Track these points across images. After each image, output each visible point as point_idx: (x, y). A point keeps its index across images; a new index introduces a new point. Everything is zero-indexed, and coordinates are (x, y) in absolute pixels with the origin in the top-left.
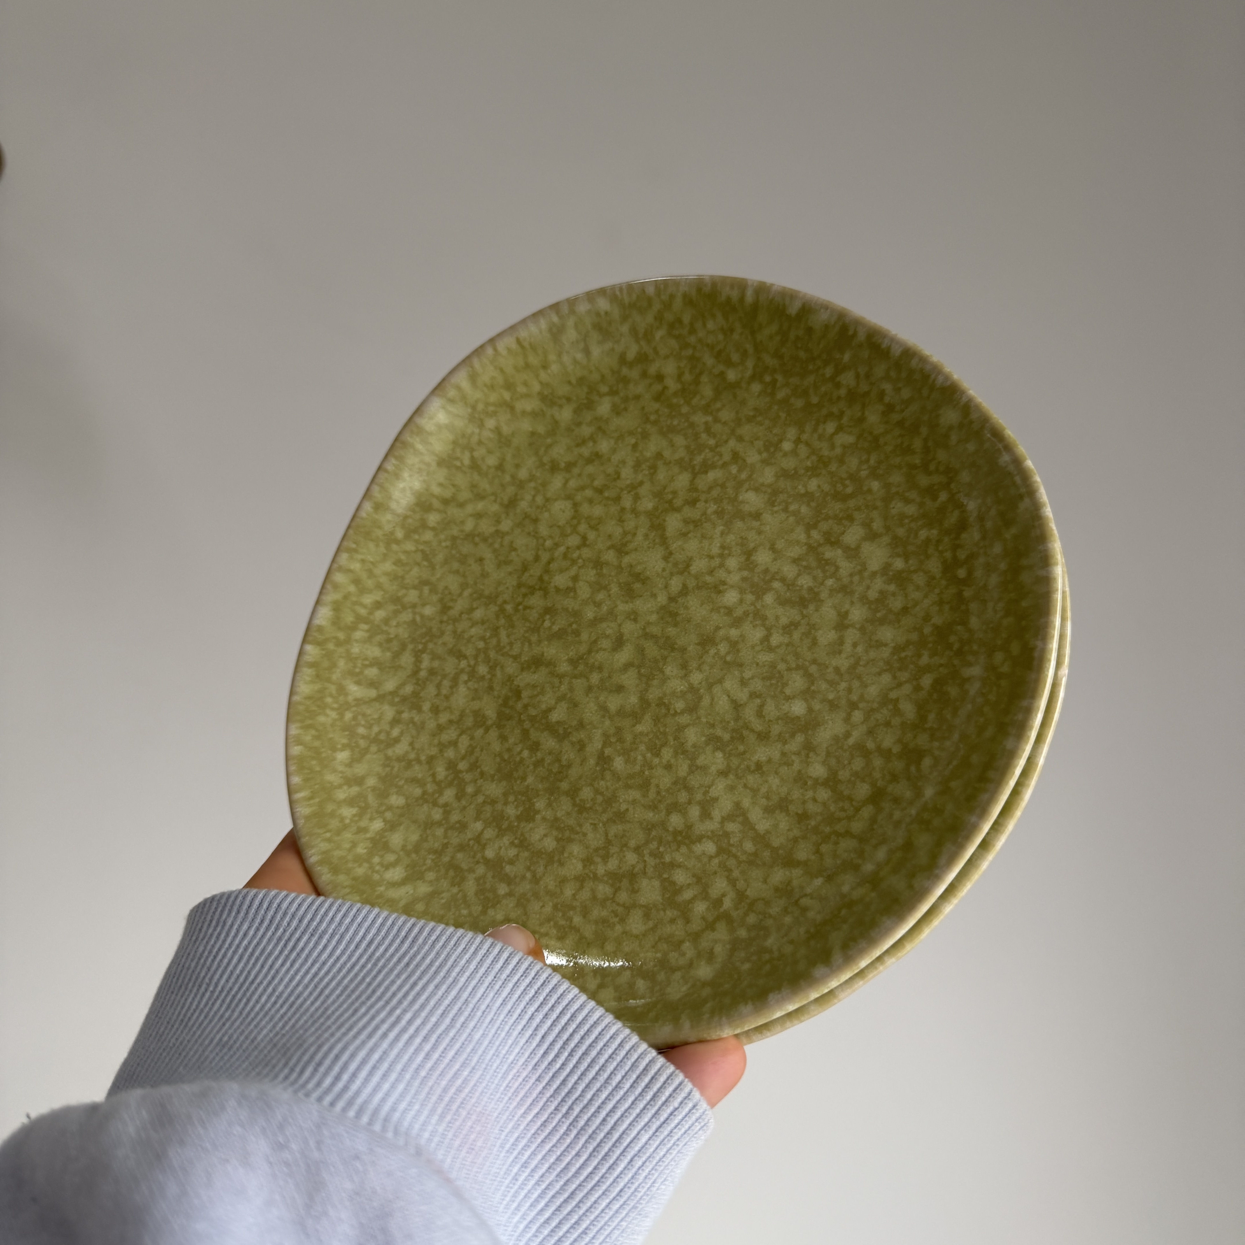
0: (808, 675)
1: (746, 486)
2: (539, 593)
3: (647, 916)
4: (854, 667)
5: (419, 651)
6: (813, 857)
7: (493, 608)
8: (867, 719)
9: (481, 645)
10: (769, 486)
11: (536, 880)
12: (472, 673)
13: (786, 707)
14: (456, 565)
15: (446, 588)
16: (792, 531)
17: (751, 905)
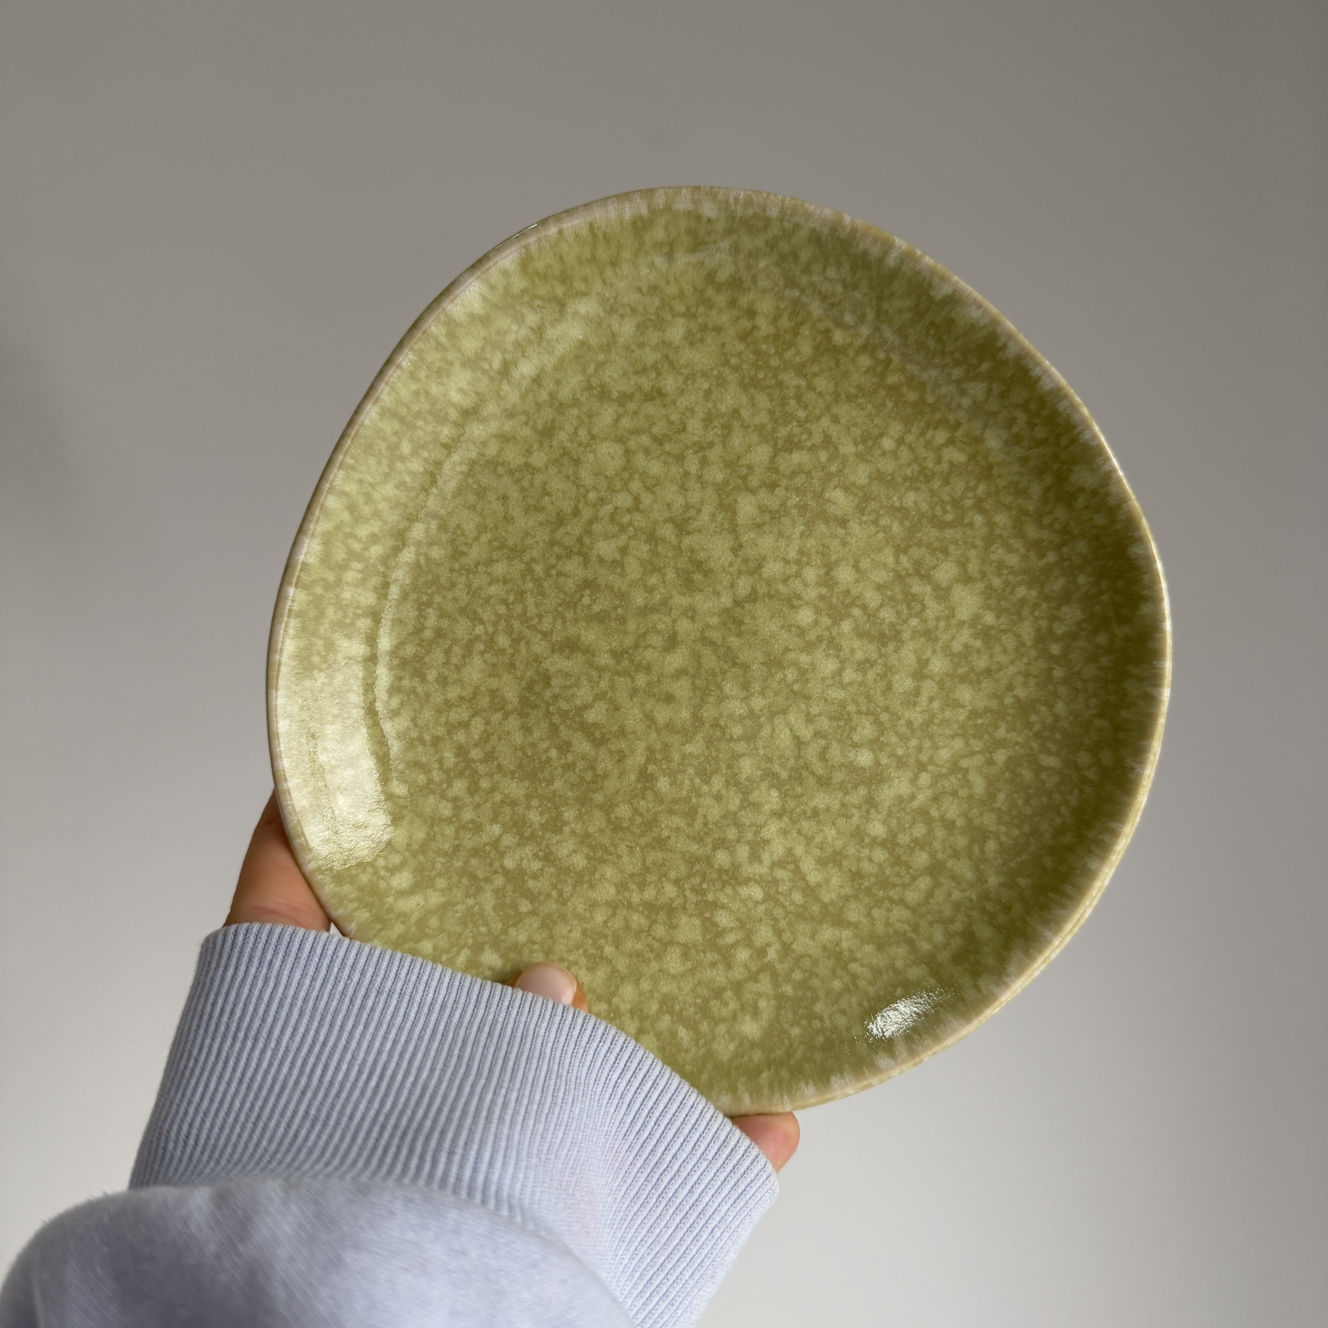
0: (877, 722)
1: (835, 482)
2: (577, 559)
3: (685, 956)
4: (927, 724)
5: (423, 603)
6: (865, 921)
7: (519, 566)
8: (934, 783)
9: (502, 610)
10: (861, 488)
11: (562, 900)
12: (490, 643)
13: (851, 755)
14: (472, 498)
15: (459, 526)
16: (880, 550)
17: (798, 960)
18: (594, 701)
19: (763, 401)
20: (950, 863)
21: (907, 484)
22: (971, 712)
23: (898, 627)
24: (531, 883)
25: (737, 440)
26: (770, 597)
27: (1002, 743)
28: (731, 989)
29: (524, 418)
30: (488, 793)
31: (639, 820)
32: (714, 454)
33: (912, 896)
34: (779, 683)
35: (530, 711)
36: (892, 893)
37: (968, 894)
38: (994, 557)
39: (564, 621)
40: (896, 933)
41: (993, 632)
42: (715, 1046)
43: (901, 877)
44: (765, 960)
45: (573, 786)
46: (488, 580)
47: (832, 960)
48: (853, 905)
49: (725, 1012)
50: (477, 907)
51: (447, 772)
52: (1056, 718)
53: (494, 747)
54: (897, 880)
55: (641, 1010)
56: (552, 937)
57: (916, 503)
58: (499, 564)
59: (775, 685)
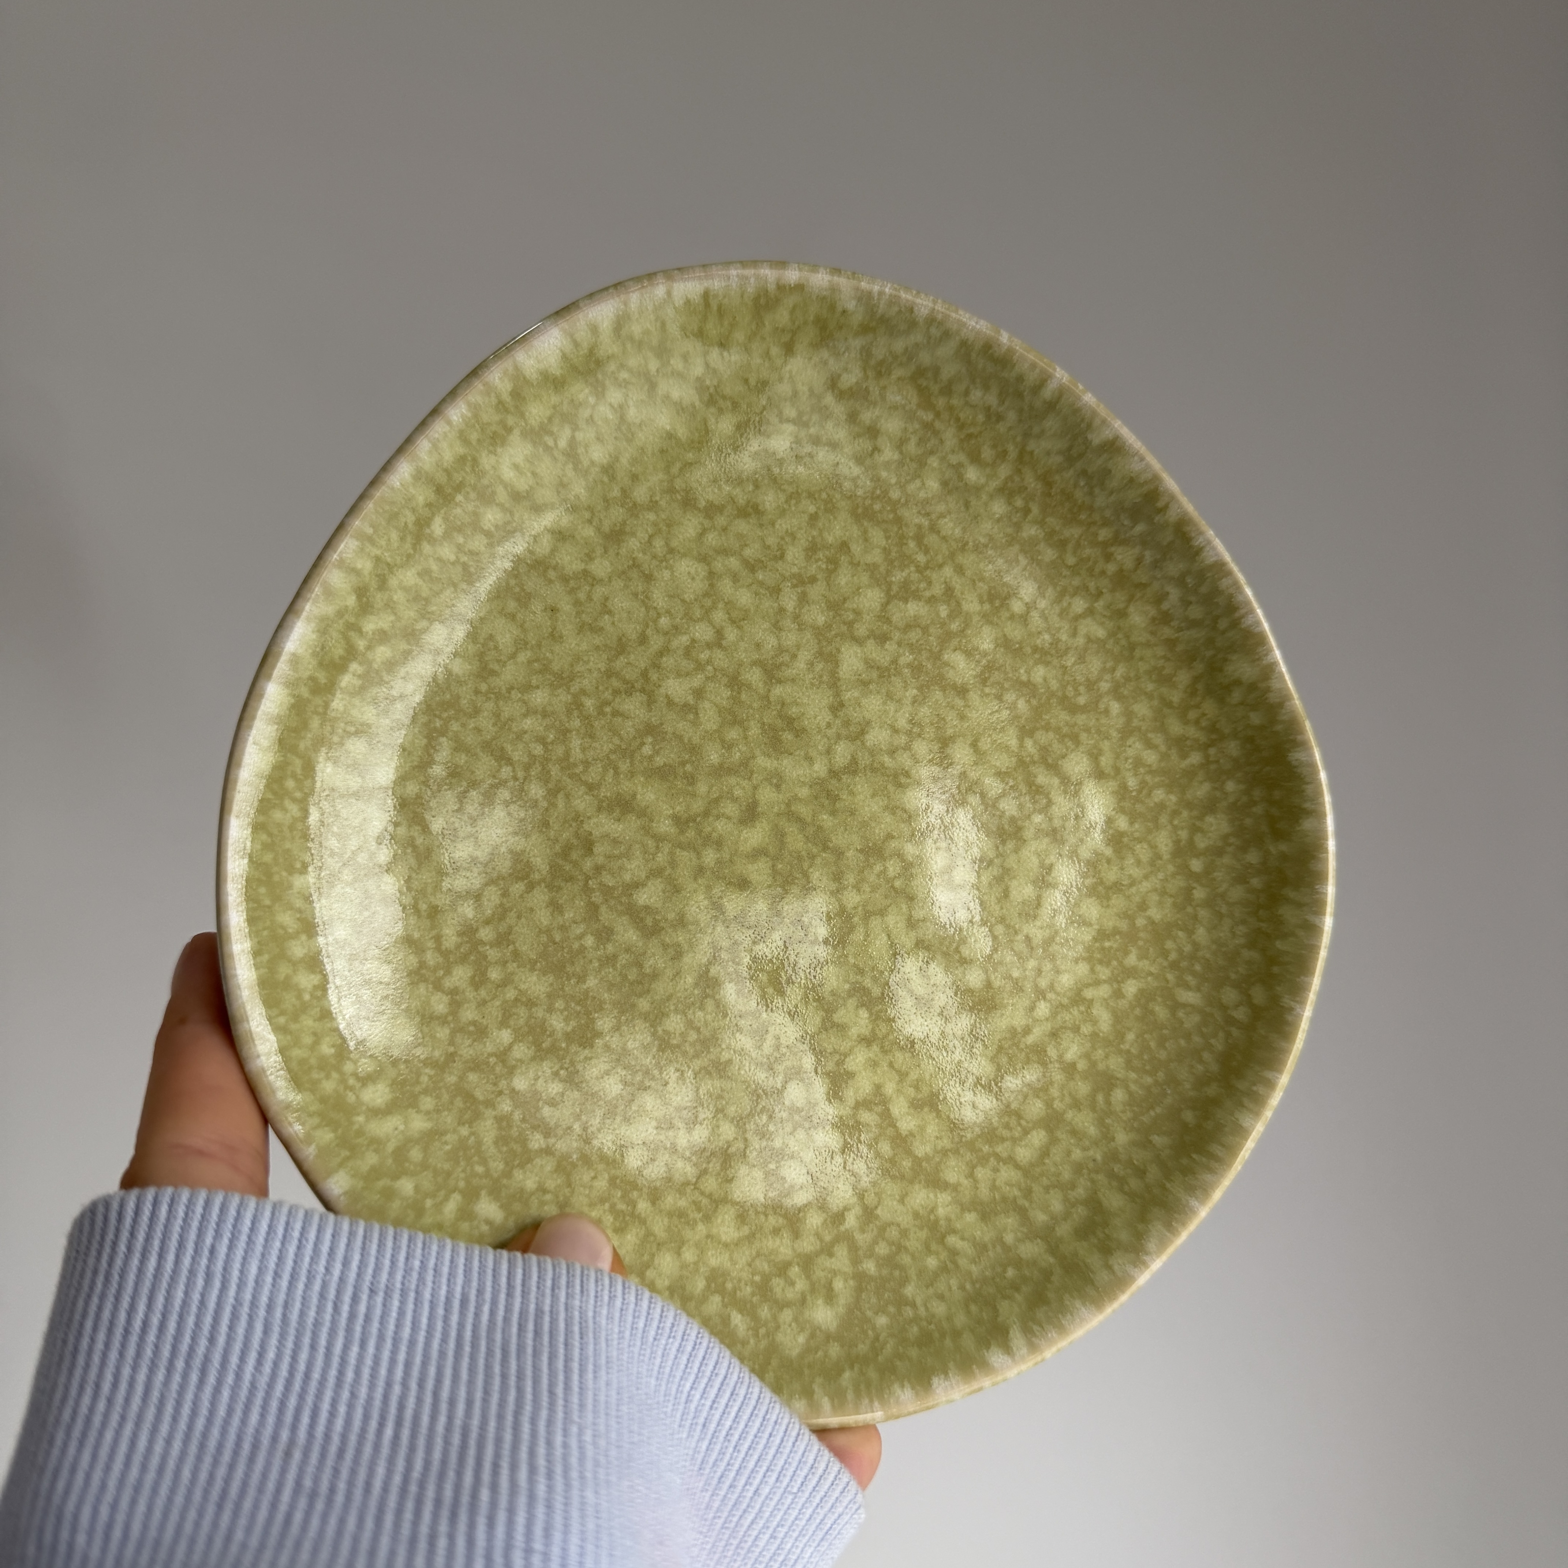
18: (648, 877)
19: (877, 536)
20: (1069, 1115)
21: (1037, 656)
22: (1099, 931)
23: (1019, 823)
24: (546, 1111)
25: (843, 578)
26: (874, 770)
27: (1131, 973)
28: (798, 1265)
29: (587, 515)
30: (498, 986)
31: (693, 1036)
32: (816, 591)
33: (1024, 1154)
34: (878, 876)
35: (563, 884)
36: (999, 1149)
37: (1091, 1153)
38: (1130, 752)
39: (617, 773)
40: (1004, 1199)
41: (1125, 840)
42: (780, 1337)
43: (1010, 1129)
44: (842, 1228)
45: (611, 986)
46: (524, 710)
47: (926, 1230)
48: (952, 1162)
49: (791, 1294)
50: (473, 1138)
51: (445, 954)
52: (1196, 946)
53: (510, 928)
54: (1005, 1133)
55: (683, 1288)
56: (569, 1185)
57: (1045, 679)
58: (539, 693)
59: (872, 878)
